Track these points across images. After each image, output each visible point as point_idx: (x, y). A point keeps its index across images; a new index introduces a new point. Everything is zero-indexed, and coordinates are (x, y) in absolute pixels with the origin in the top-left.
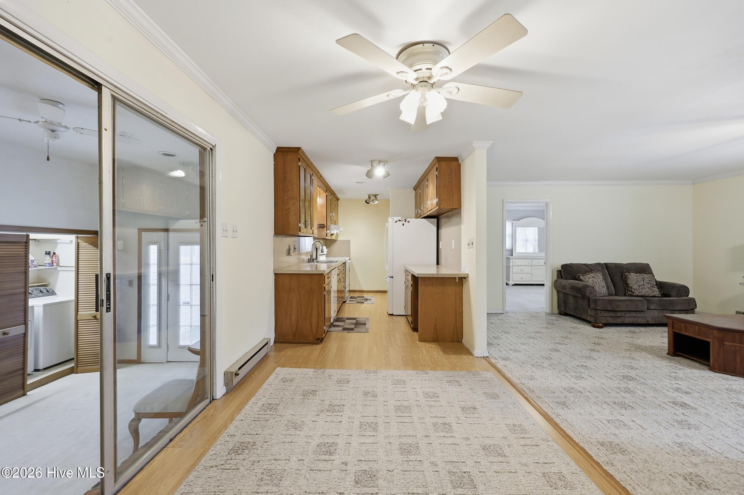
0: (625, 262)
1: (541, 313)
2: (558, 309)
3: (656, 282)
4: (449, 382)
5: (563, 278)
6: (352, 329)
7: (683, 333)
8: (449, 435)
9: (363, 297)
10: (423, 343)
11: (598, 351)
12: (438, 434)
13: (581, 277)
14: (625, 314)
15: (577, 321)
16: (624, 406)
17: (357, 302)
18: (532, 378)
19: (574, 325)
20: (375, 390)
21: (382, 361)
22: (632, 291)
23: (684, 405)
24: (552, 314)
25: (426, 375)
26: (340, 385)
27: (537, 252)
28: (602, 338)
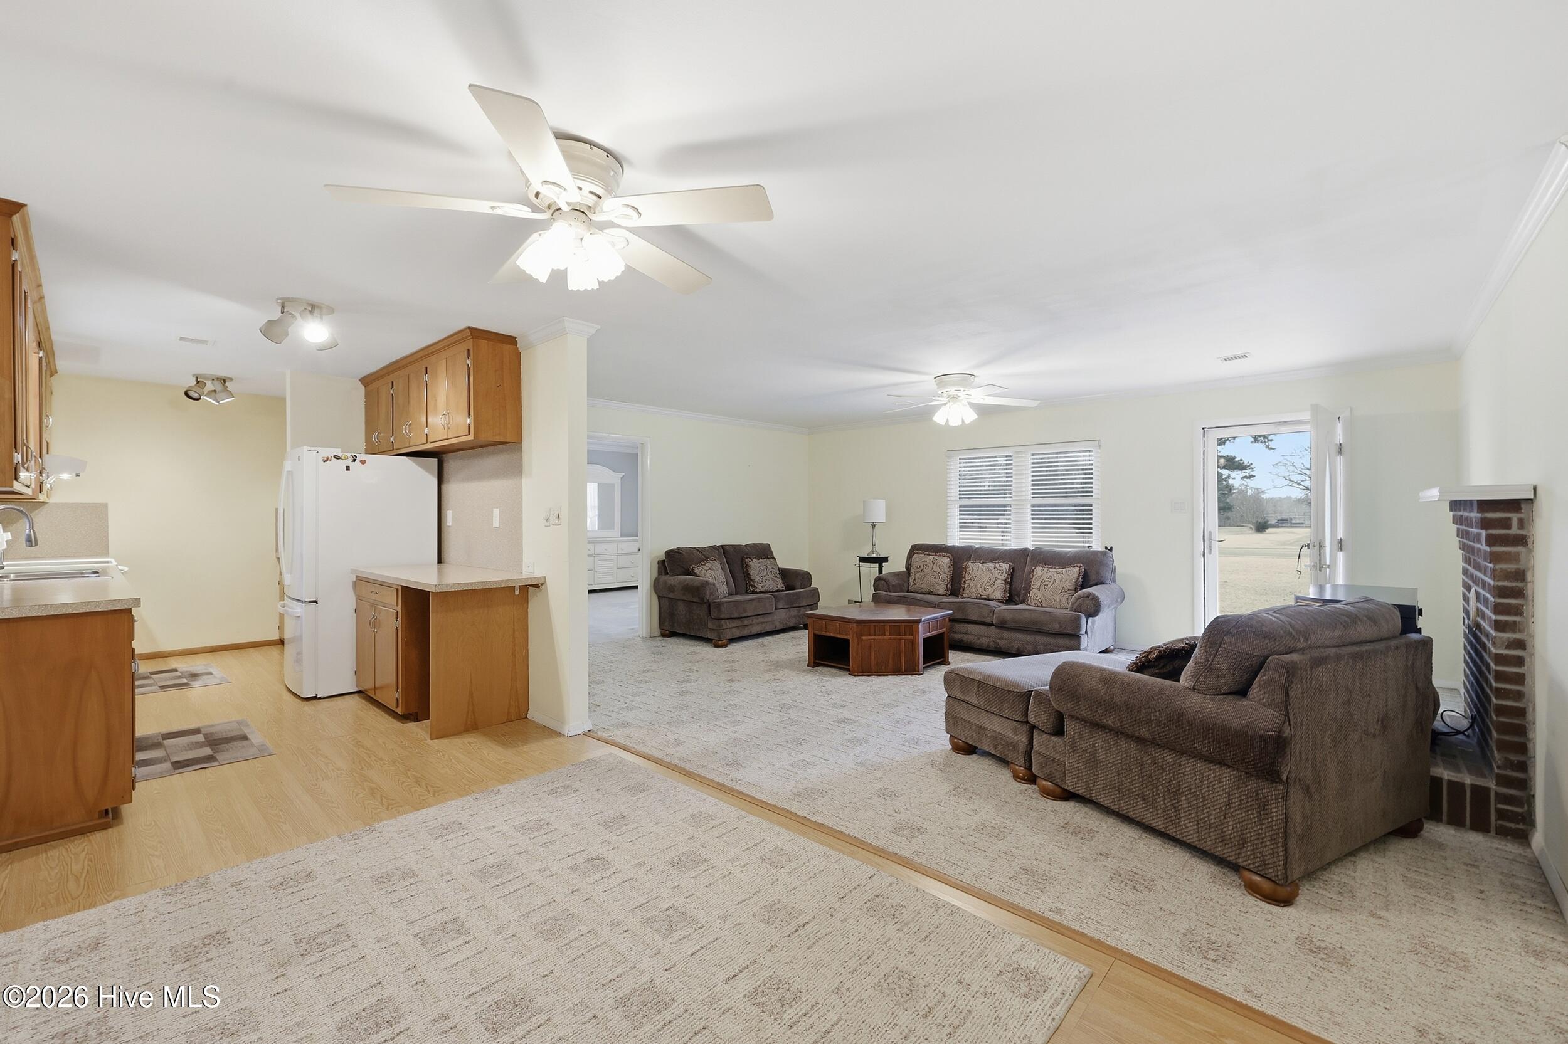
0: (743, 542)
1: (634, 639)
2: (660, 627)
3: (779, 569)
4: (553, 792)
5: (668, 574)
6: (210, 759)
7: (824, 633)
8: (609, 872)
9: (176, 670)
10: (442, 740)
11: (739, 681)
12: (591, 880)
13: (696, 571)
14: (752, 621)
15: (692, 642)
16: (799, 742)
17: (162, 687)
18: (678, 743)
19: (692, 649)
20: (401, 863)
21: (368, 804)
22: (754, 586)
23: (846, 721)
24: (652, 637)
25: (499, 796)
26: (291, 890)
27: (597, 529)
28: (733, 661)
